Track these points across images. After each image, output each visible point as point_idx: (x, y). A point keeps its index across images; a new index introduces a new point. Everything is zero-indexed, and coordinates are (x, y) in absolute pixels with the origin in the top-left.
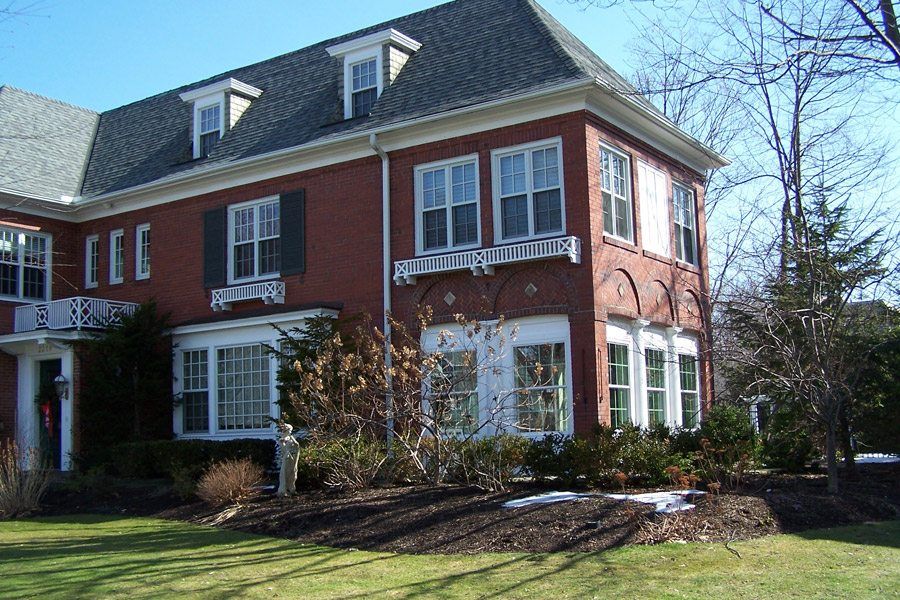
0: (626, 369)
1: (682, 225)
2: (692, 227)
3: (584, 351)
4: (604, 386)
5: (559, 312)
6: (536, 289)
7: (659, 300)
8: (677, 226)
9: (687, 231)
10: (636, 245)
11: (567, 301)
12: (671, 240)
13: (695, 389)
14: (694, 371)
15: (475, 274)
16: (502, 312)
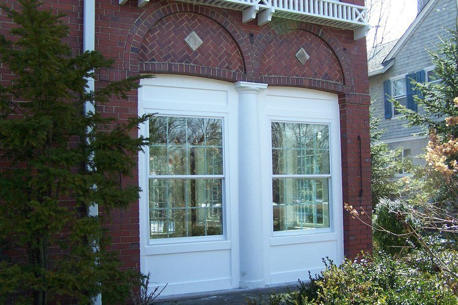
5: (335, 90)
6: (308, 57)
15: (254, 17)
16: (266, 76)
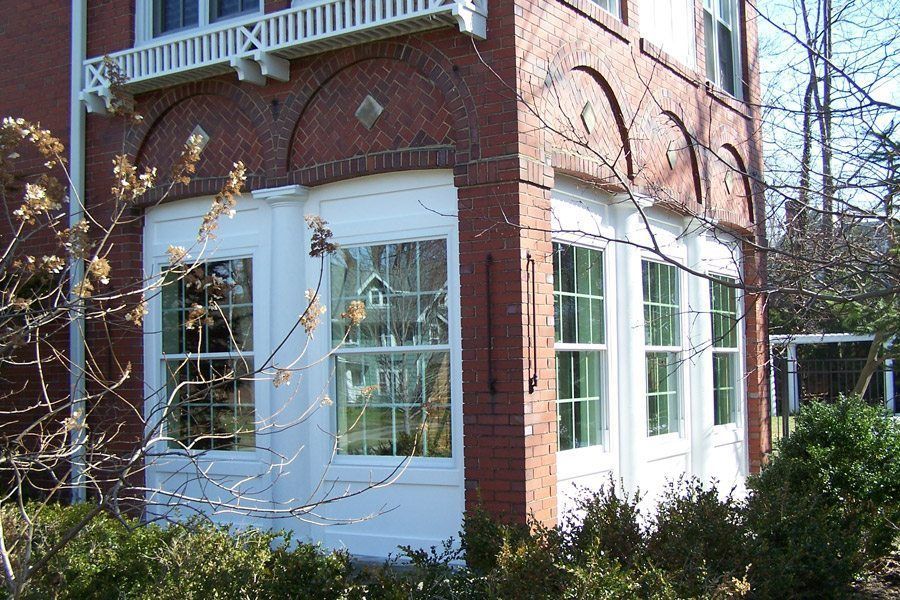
0: (600, 305)
1: (717, 17)
2: (734, 27)
3: (490, 258)
4: (542, 347)
5: (432, 164)
6: (379, 109)
7: (672, 155)
8: (708, 16)
9: (725, 33)
10: (625, 21)
11: (453, 134)
12: (697, 37)
13: (734, 345)
14: (733, 309)
15: (241, 77)
16: (304, 168)
